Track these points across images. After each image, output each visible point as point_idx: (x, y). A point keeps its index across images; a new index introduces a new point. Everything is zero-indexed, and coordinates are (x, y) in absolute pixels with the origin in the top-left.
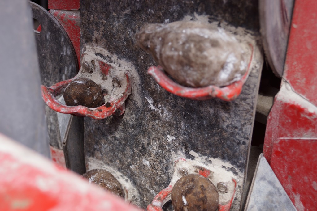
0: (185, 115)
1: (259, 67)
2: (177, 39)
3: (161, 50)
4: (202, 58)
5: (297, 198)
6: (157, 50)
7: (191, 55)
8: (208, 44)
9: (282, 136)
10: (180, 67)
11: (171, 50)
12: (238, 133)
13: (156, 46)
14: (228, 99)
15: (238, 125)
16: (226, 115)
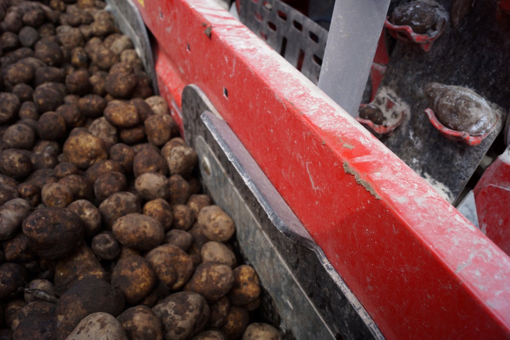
0: (431, 149)
1: (497, 133)
2: (453, 95)
3: (439, 100)
4: (467, 112)
5: (484, 226)
6: (437, 99)
7: (460, 107)
8: (474, 104)
9: (492, 183)
10: (449, 113)
11: (447, 101)
12: (463, 172)
13: (436, 96)
14: (471, 144)
15: (465, 166)
16: (460, 157)
